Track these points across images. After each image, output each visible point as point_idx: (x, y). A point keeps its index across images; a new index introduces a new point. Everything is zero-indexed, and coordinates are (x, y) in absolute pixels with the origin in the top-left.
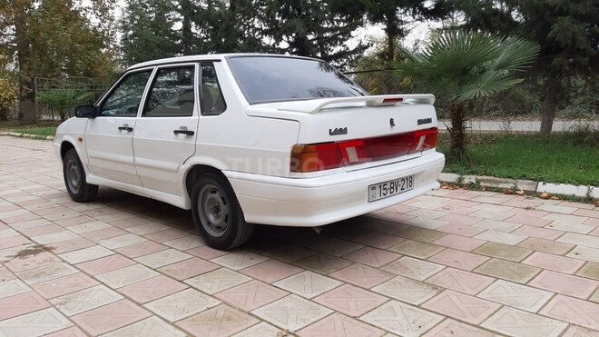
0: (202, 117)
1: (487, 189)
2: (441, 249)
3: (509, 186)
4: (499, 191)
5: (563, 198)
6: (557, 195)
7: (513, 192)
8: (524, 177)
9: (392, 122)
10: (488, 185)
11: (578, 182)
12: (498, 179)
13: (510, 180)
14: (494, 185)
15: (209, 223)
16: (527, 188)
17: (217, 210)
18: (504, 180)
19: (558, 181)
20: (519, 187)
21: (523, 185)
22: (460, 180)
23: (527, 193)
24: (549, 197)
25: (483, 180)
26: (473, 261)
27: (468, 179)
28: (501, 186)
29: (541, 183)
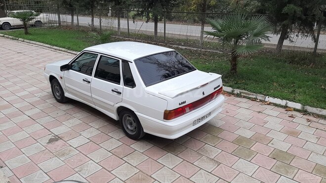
0: (124, 87)
1: (244, 97)
2: (221, 140)
3: (254, 97)
4: (249, 98)
5: (276, 105)
6: (273, 103)
7: (255, 100)
8: (260, 93)
9: (203, 94)
10: (245, 95)
11: (283, 98)
12: (249, 93)
13: (254, 94)
14: (247, 96)
15: (127, 128)
16: (261, 98)
17: (131, 124)
18: (252, 93)
19: (274, 97)
20: (258, 98)
21: (260, 97)
22: (233, 91)
23: (261, 101)
24: (270, 104)
25: (243, 93)
26: (232, 147)
27: (237, 91)
28: (250, 96)
29: (267, 97)
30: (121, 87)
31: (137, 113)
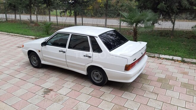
2: (150, 81)
3: (153, 55)
5: (166, 59)
7: (154, 57)
8: (156, 53)
11: (170, 55)
12: (150, 53)
13: (153, 54)
15: (95, 79)
16: (157, 56)
17: (97, 76)
19: (165, 55)
20: (155, 56)
21: (157, 55)
23: (158, 57)
24: (163, 59)
28: (151, 55)
29: (161, 55)
30: (91, 53)
31: (104, 69)
